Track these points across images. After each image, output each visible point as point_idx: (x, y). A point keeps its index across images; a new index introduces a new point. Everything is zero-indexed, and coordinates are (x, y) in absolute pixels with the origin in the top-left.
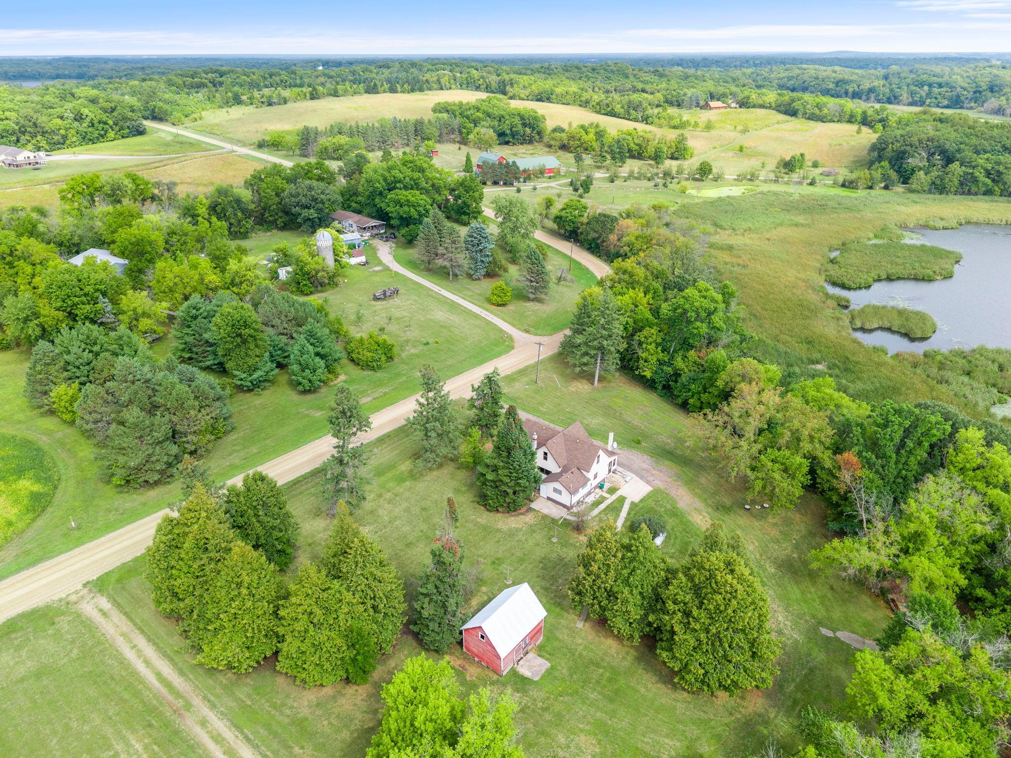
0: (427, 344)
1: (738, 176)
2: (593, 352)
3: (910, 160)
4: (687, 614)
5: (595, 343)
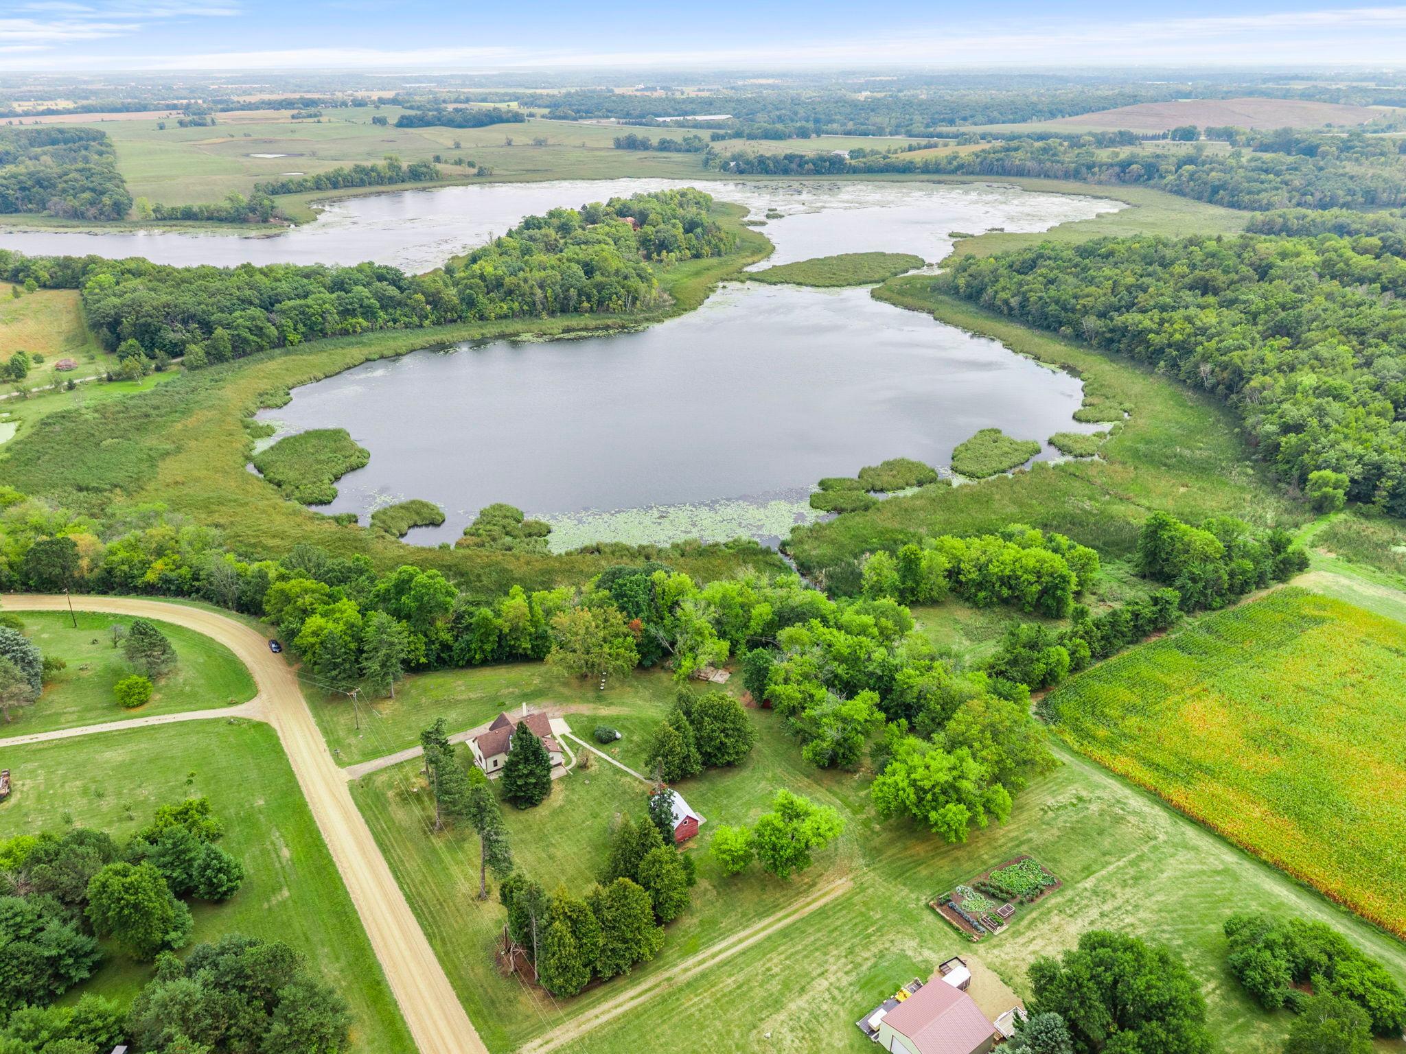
0: (189, 782)
3: (163, 334)
4: (724, 731)
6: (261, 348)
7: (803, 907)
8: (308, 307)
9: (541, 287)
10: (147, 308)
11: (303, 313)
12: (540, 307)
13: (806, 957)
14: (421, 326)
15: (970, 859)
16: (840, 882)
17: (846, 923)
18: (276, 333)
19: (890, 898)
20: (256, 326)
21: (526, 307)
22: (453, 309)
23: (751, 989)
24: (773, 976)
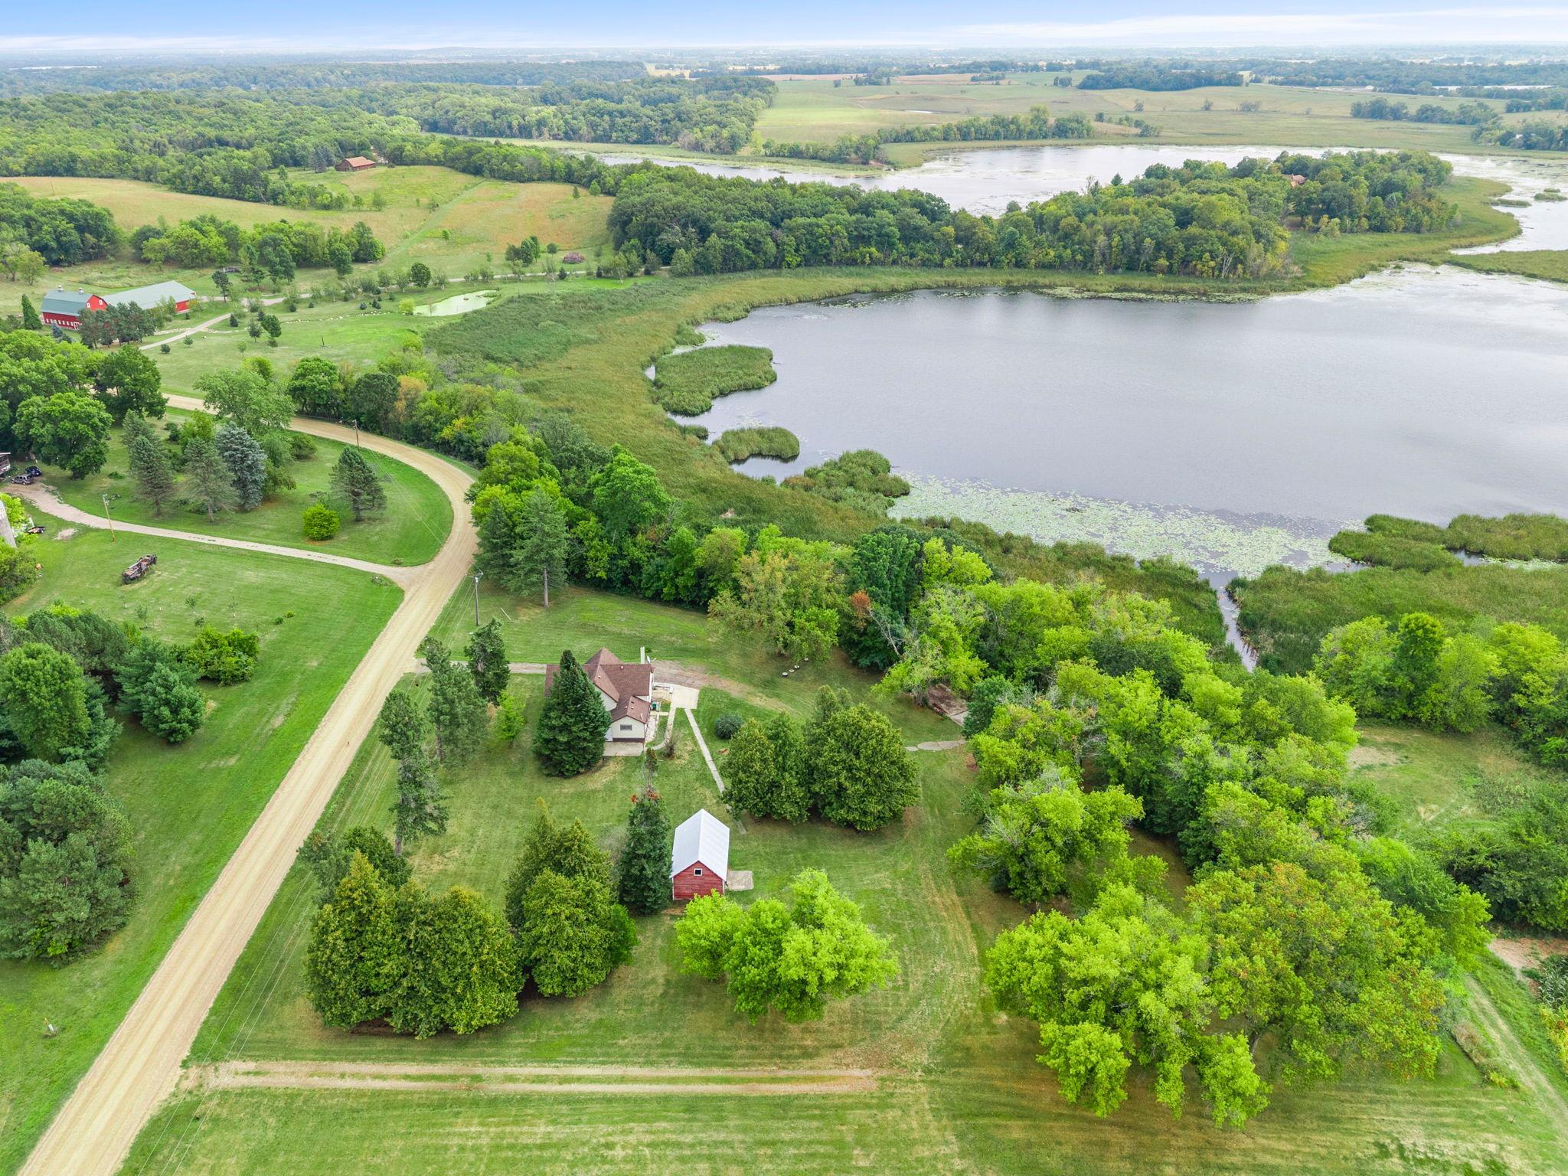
0: (279, 622)
1: (467, 278)
2: (540, 567)
3: (663, 236)
4: (850, 769)
6: (753, 266)
7: (760, 1081)
8: (818, 226)
9: (1108, 233)
10: (658, 208)
11: (811, 233)
12: (1098, 258)
13: (682, 1160)
14: (941, 266)
15: (1132, 1158)
16: (856, 1072)
17: (799, 1144)
18: (774, 250)
19: (913, 1143)
20: (756, 240)
21: (1079, 257)
22: (987, 249)
23: (555, 1160)
24: (604, 1160)
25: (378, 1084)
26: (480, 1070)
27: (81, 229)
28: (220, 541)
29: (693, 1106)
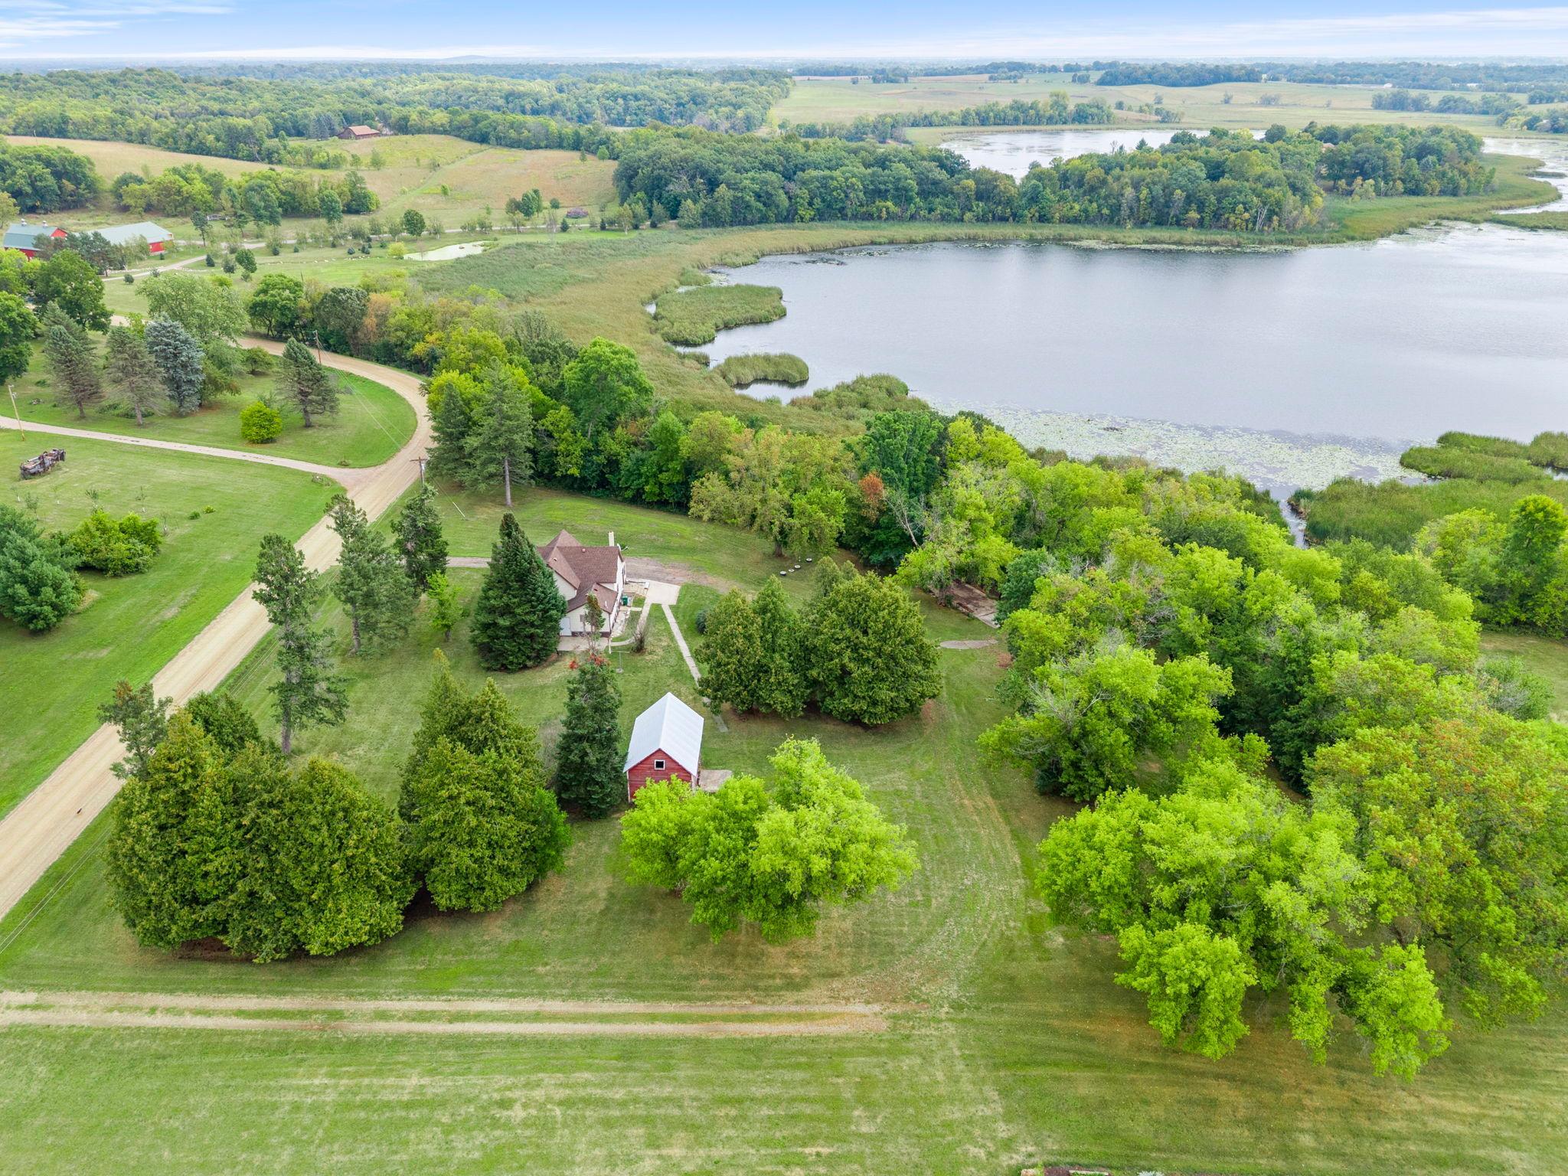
0: (195, 517)
1: (463, 228)
2: (499, 456)
3: (671, 187)
5: (501, 441)
6: (764, 220)
7: (727, 1019)
8: (832, 178)
9: (1136, 186)
10: (665, 160)
11: (824, 186)
12: (1125, 211)
13: (607, 1123)
14: (962, 220)
16: (859, 1008)
17: (777, 1101)
18: (786, 203)
19: (939, 1101)
20: (767, 192)
21: (1105, 211)
22: (1009, 202)
23: (427, 1122)
24: (495, 1124)
25: (199, 1022)
26: (343, 1004)
27: (58, 175)
28: (143, 442)
29: (629, 1051)
